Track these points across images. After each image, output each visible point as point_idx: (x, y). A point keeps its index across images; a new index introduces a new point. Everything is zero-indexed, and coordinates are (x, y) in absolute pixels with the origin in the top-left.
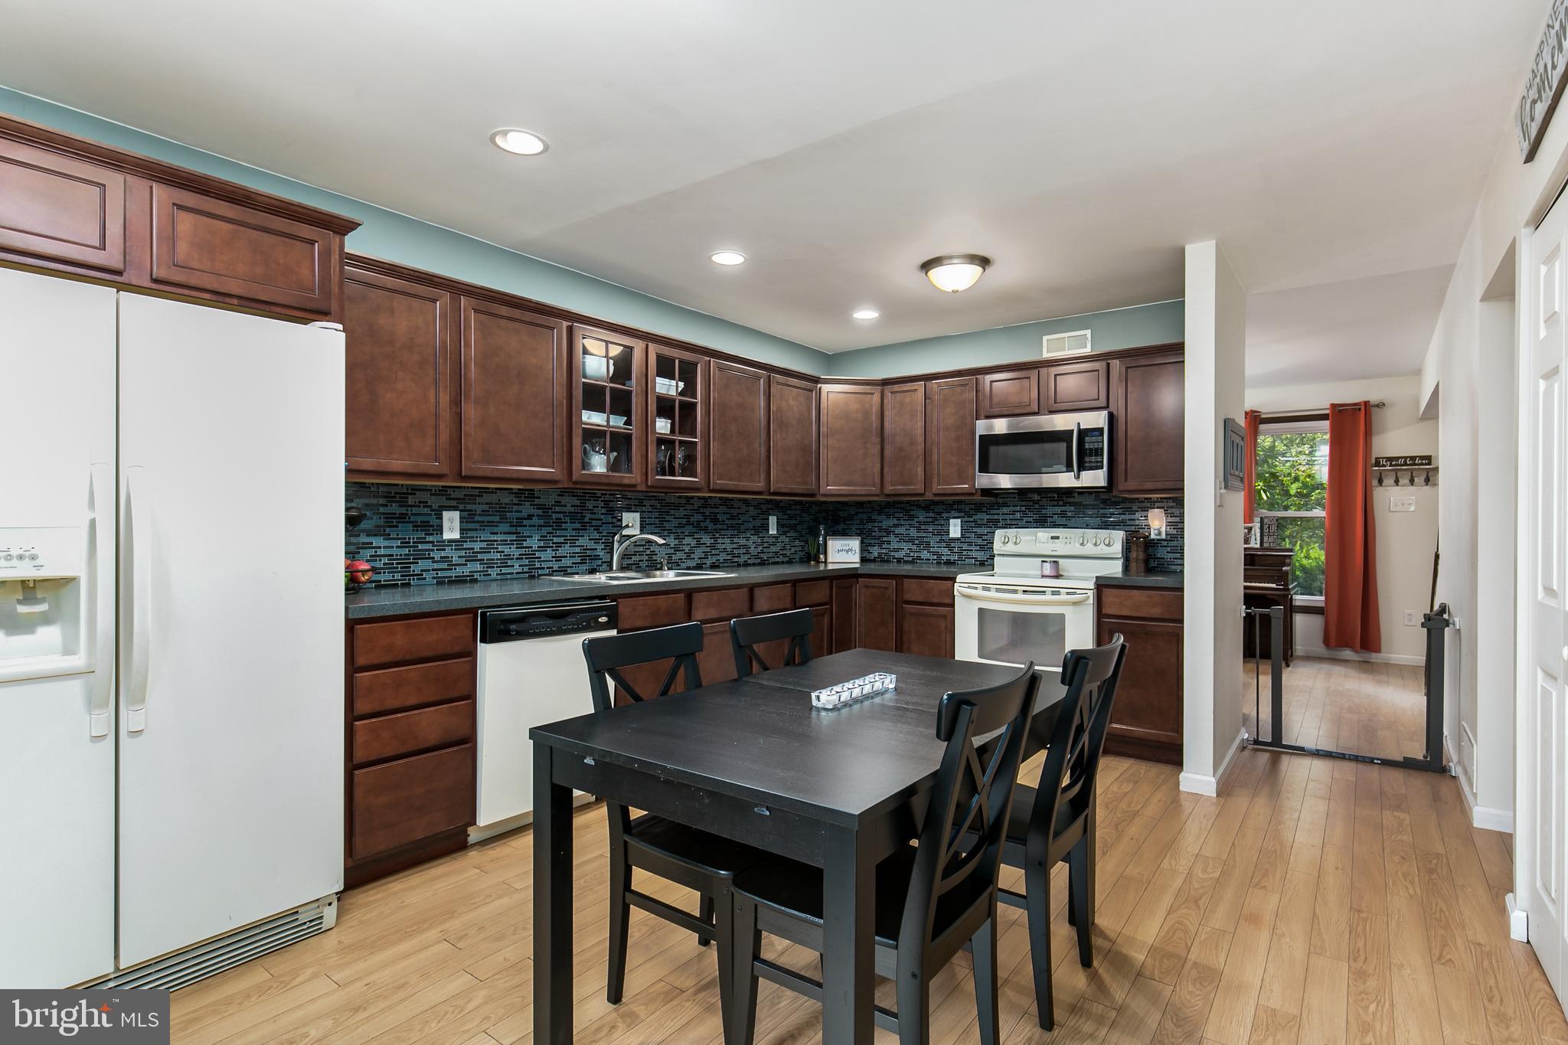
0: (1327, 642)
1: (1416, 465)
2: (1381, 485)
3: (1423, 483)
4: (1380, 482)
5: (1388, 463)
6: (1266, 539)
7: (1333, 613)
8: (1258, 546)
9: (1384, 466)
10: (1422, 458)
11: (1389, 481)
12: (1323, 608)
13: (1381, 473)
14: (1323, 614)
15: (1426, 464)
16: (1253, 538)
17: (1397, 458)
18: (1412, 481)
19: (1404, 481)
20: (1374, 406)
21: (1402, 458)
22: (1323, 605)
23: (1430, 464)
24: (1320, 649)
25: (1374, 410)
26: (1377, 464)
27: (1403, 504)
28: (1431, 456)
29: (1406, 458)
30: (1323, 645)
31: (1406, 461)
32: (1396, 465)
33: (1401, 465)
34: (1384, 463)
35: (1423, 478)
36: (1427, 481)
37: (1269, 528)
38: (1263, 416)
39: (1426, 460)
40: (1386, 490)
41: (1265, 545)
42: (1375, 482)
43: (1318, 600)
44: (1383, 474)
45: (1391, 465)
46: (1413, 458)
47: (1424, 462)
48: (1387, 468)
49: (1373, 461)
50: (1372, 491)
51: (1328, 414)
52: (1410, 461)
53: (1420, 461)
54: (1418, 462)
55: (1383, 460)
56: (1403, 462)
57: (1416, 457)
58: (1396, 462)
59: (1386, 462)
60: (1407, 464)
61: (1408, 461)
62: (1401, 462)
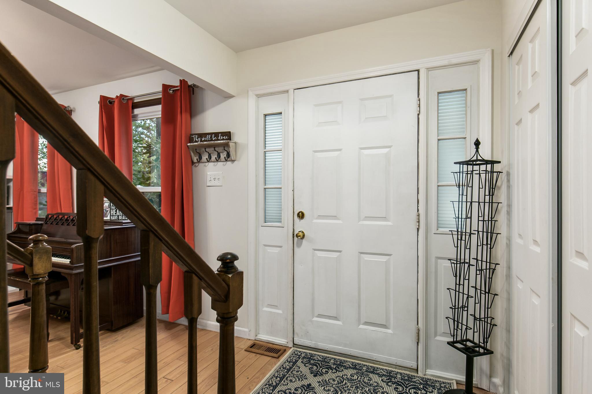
1: (219, 140)
2: (201, 161)
3: (226, 159)
5: (199, 139)
9: (196, 142)
10: (223, 134)
11: (205, 157)
13: (196, 150)
15: (226, 140)
17: (205, 135)
18: (219, 157)
19: (214, 156)
21: (209, 134)
23: (229, 139)
26: (191, 140)
27: (215, 179)
28: (229, 132)
29: (211, 134)
31: (211, 137)
32: (205, 141)
33: (209, 141)
34: (197, 140)
35: (225, 153)
36: (229, 157)
39: (226, 135)
44: (199, 150)
45: (201, 141)
46: (216, 134)
47: (225, 137)
48: (200, 143)
51: (160, 98)
52: (214, 137)
53: (222, 138)
54: (220, 138)
55: (195, 137)
56: (209, 138)
57: (219, 133)
58: (205, 138)
59: (197, 138)
60: (212, 140)
61: (212, 138)
62: (208, 138)
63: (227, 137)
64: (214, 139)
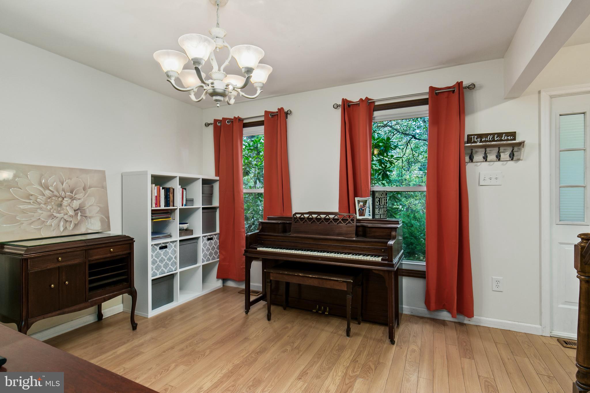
0: (427, 303)
1: (503, 140)
2: (472, 161)
3: (508, 158)
4: (471, 159)
5: (479, 139)
6: (377, 211)
7: (433, 275)
8: (371, 217)
9: (475, 142)
10: (508, 134)
11: (478, 157)
12: (424, 272)
13: (472, 150)
14: (425, 278)
15: (511, 140)
16: (367, 209)
17: (486, 135)
18: (498, 157)
19: (492, 157)
20: (466, 88)
21: (490, 134)
22: (424, 269)
23: (515, 139)
24: (422, 309)
25: (467, 93)
26: (469, 140)
27: (490, 179)
28: (515, 132)
29: (494, 134)
30: (423, 305)
31: (493, 137)
32: (485, 141)
33: (490, 141)
34: (476, 140)
35: (508, 153)
36: (512, 156)
37: (379, 201)
38: (376, 104)
39: (511, 136)
40: (476, 165)
41: (377, 217)
42: (467, 159)
43: (420, 264)
44: (474, 151)
45: (481, 142)
46: (500, 135)
47: (509, 138)
48: (478, 144)
49: (466, 139)
50: (465, 166)
51: (427, 99)
52: (497, 138)
53: (506, 138)
54: (504, 138)
55: (474, 137)
56: (491, 138)
57: (502, 133)
58: (486, 138)
59: (477, 139)
60: (494, 141)
61: (495, 138)
62: (489, 139)
63: (512, 137)
64: (496, 139)
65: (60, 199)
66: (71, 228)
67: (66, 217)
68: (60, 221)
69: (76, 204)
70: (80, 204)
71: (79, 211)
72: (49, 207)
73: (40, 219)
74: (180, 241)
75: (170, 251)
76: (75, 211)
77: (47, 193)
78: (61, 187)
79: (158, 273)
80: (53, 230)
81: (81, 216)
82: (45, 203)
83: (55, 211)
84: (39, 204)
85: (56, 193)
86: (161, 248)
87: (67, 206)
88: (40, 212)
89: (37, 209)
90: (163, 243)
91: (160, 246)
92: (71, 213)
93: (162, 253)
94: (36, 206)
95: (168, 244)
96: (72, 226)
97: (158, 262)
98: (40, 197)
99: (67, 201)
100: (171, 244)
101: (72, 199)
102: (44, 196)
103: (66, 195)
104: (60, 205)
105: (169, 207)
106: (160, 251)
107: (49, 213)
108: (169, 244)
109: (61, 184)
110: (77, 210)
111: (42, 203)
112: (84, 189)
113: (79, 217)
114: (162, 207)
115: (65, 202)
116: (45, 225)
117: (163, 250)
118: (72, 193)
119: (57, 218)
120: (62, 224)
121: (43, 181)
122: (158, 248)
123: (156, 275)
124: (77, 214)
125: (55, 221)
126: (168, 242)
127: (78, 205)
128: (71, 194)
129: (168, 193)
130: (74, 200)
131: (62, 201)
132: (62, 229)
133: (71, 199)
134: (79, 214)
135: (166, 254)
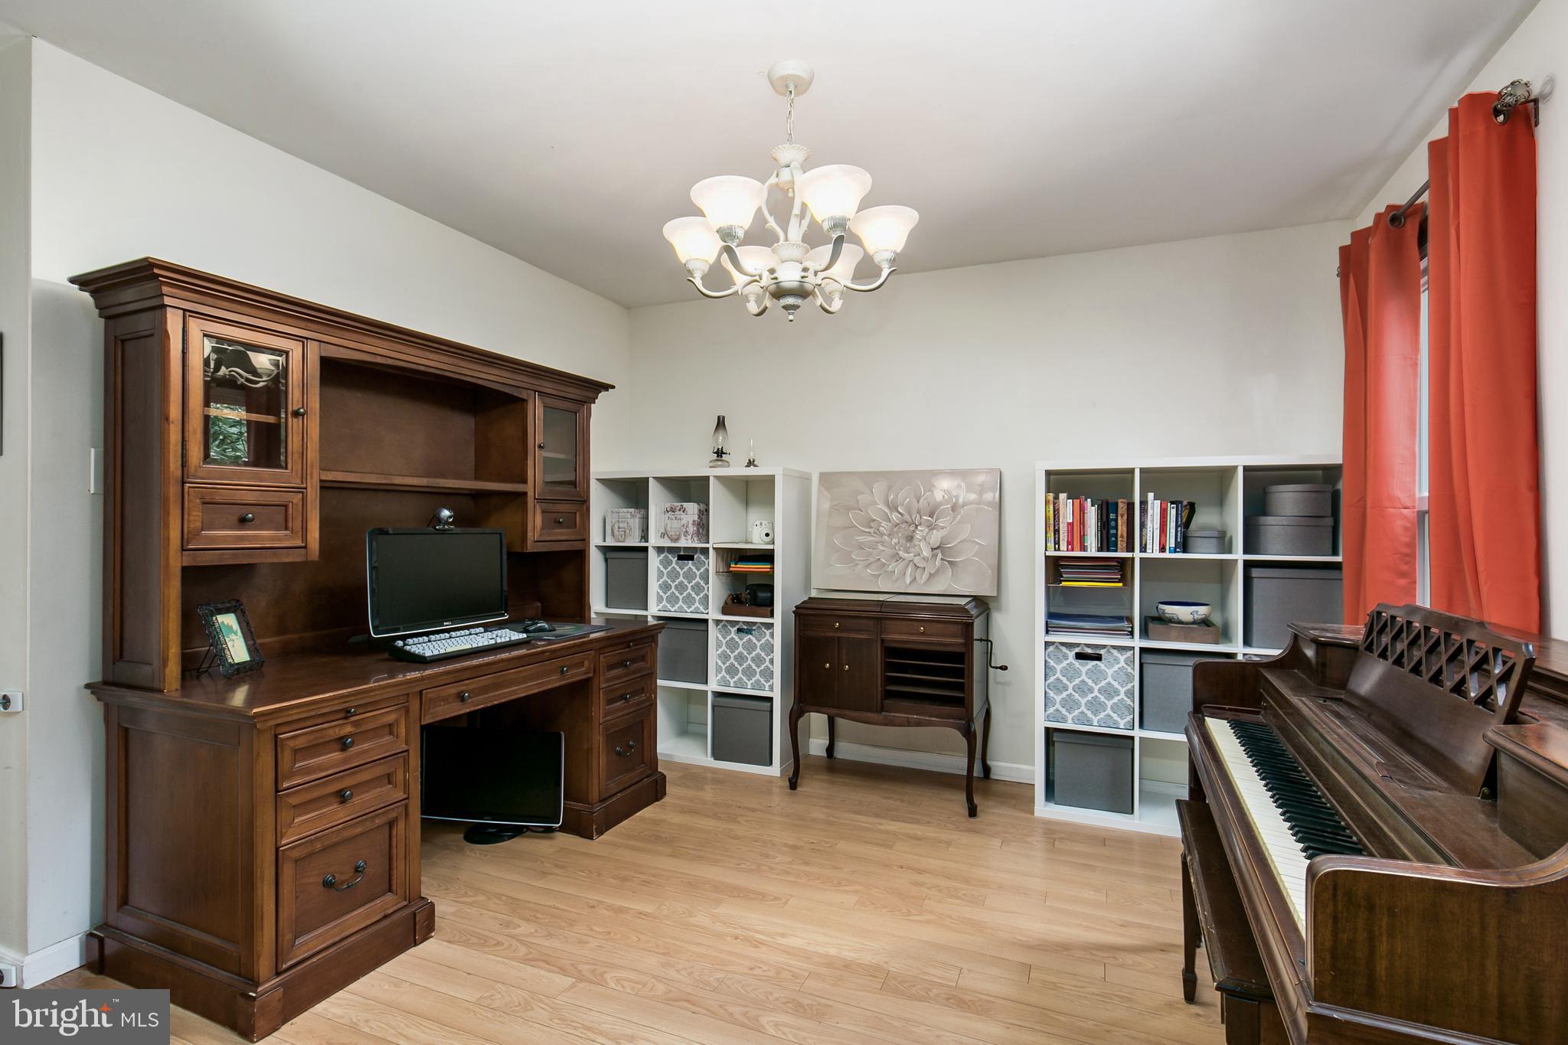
65: (912, 528)
66: (923, 581)
67: (917, 560)
68: (907, 566)
69: (936, 537)
70: (942, 538)
71: (939, 551)
72: (895, 541)
73: (879, 559)
74: (1143, 650)
75: (1110, 672)
76: (933, 549)
77: (895, 517)
78: (915, 506)
79: (1070, 717)
80: (896, 581)
81: (942, 559)
82: (890, 534)
83: (902, 549)
84: (882, 535)
85: (907, 517)
86: (1080, 656)
87: (920, 540)
88: (881, 548)
89: (878, 543)
90: (1088, 646)
91: (1077, 650)
92: (926, 553)
93: (1084, 670)
94: (877, 538)
95: (1105, 650)
96: (925, 576)
97: (1071, 690)
98: (884, 524)
99: (922, 531)
100: (1115, 652)
101: (931, 527)
102: (890, 521)
103: (922, 520)
104: (910, 538)
105: (1116, 551)
106: (1077, 663)
107: (893, 551)
108: (1109, 652)
109: (916, 501)
110: (935, 549)
111: (885, 534)
112: (954, 508)
113: (938, 562)
114: (1092, 551)
115: (918, 535)
116: (886, 571)
117: (1087, 664)
118: (932, 518)
119: (904, 560)
120: (909, 570)
121: (892, 496)
122: (1071, 654)
123: (1064, 720)
124: (935, 556)
125: (901, 565)
126: (1104, 647)
127: (939, 539)
128: (930, 518)
129: (1112, 516)
130: (933, 529)
131: (914, 531)
132: (908, 581)
133: (928, 527)
134: (940, 556)
135: (1097, 676)
